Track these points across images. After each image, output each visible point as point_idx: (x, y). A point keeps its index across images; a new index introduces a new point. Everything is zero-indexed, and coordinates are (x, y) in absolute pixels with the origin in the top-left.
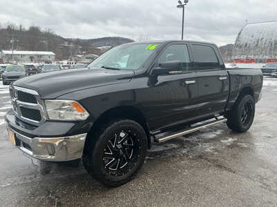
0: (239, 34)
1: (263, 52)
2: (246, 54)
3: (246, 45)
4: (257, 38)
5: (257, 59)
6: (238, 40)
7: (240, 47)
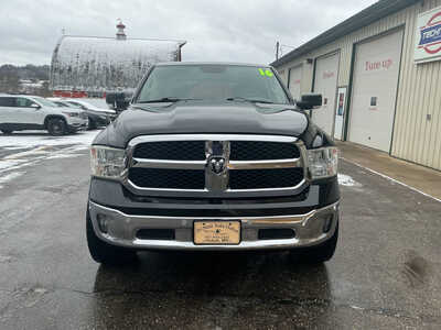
0: (56, 51)
1: (98, 82)
2: (72, 84)
3: (70, 70)
4: (85, 60)
5: (89, 92)
6: (55, 60)
7: (61, 72)
